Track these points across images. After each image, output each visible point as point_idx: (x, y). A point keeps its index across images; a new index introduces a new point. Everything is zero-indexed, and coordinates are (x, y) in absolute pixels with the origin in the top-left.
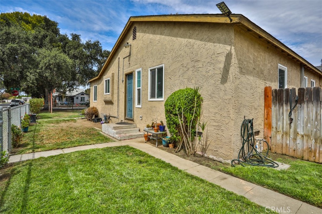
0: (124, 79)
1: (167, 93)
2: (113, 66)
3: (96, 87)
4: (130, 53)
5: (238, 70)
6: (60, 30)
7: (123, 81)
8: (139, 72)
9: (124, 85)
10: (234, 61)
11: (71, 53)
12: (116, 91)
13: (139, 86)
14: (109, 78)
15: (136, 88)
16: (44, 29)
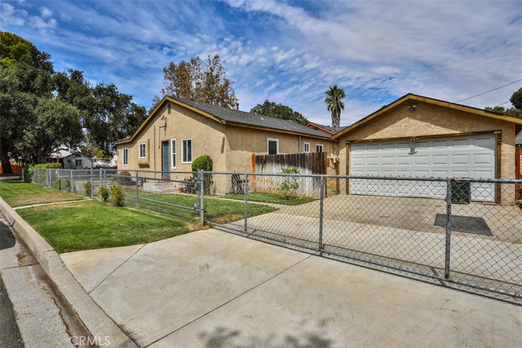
0: (161, 146)
1: (194, 158)
2: (148, 131)
3: (127, 150)
4: (166, 124)
5: (229, 146)
6: (53, 64)
7: (159, 147)
8: (174, 142)
9: (161, 151)
10: (226, 142)
11: (76, 101)
12: (152, 155)
13: (174, 152)
14: (145, 143)
15: (172, 154)
16: (30, 64)
